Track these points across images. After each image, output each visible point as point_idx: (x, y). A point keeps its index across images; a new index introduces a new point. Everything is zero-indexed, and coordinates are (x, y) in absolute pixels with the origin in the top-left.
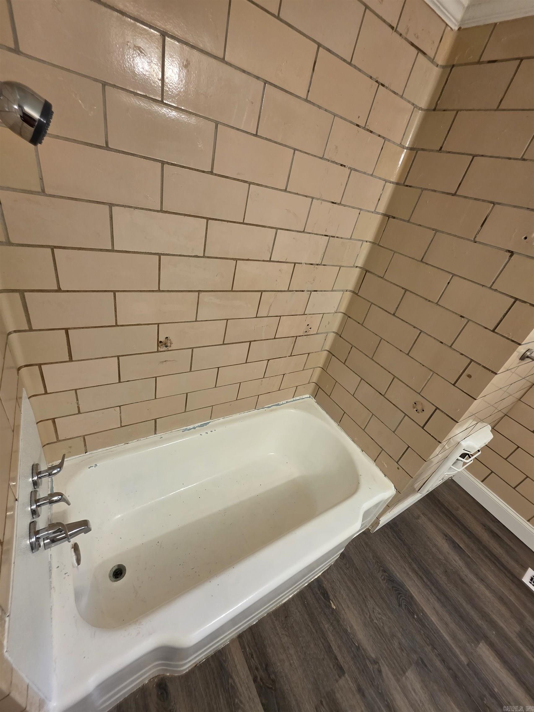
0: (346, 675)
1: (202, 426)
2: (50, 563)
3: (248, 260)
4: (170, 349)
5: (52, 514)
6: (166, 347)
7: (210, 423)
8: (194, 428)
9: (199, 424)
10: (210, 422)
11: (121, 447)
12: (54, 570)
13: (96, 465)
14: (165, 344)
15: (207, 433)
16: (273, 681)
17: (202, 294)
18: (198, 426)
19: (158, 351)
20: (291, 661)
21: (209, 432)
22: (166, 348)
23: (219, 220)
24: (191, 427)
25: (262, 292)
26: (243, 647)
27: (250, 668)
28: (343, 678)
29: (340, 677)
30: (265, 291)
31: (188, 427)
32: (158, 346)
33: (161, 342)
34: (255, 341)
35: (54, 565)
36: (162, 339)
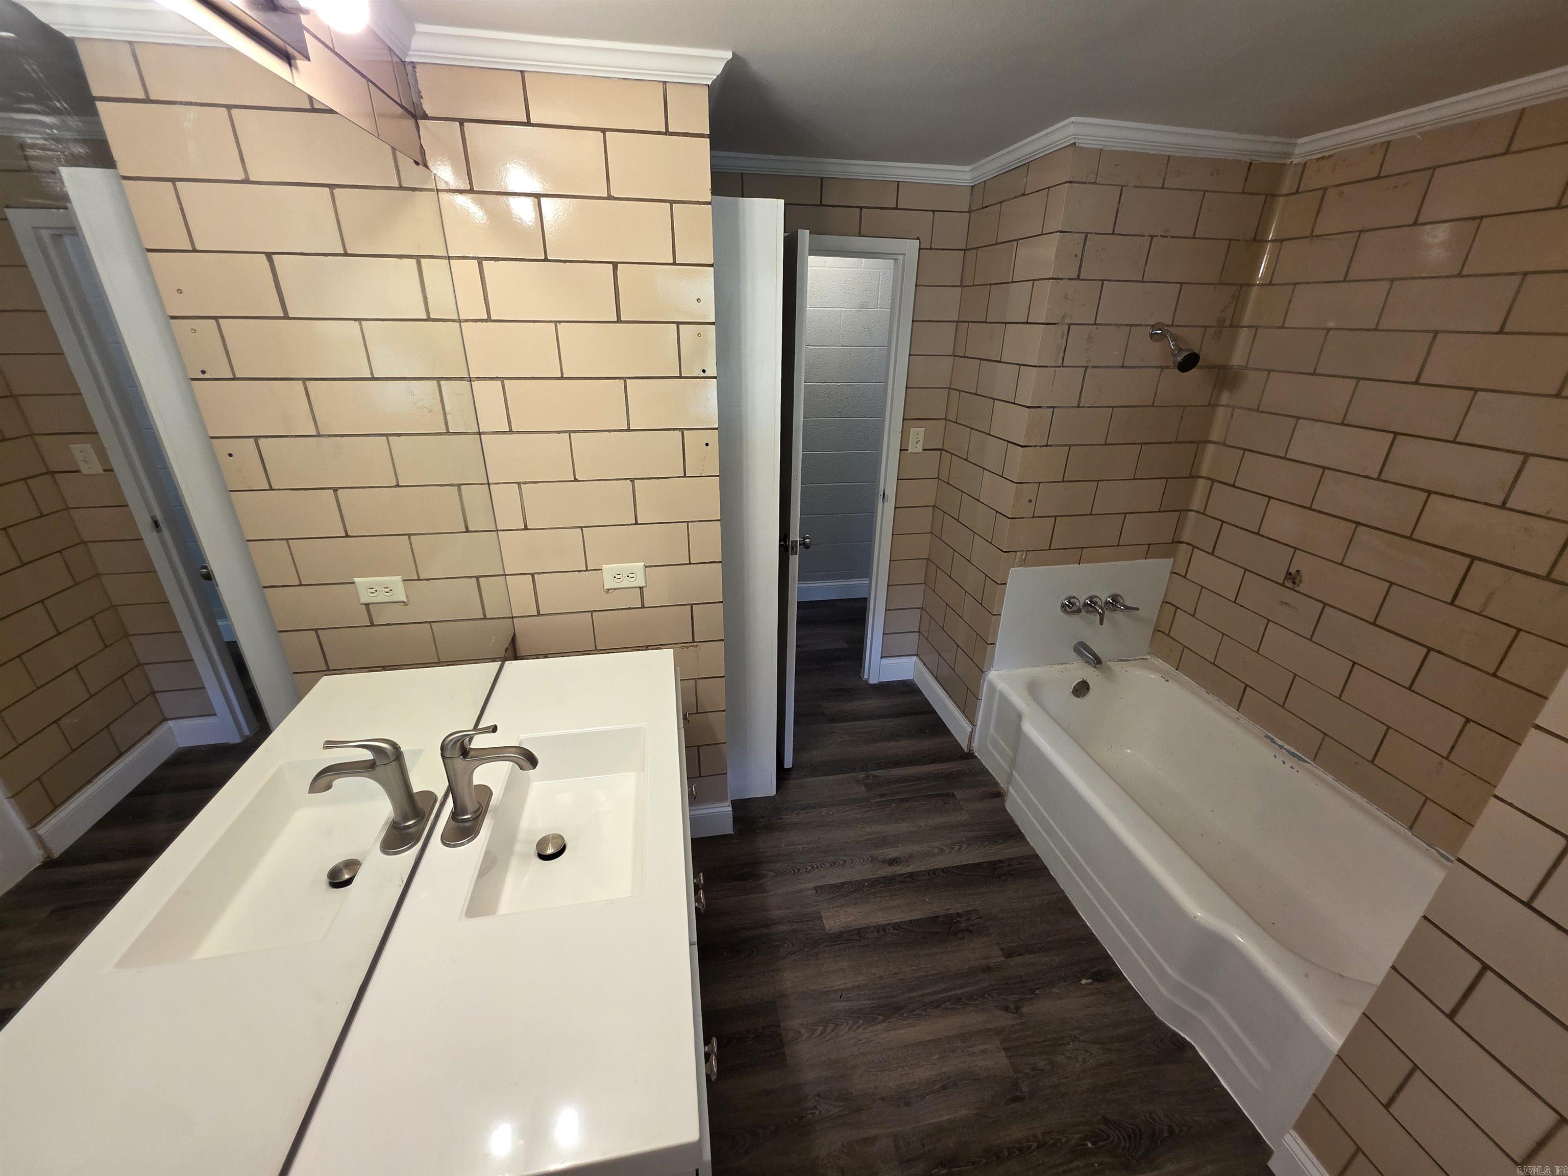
0: (1003, 958)
1: (1293, 755)
2: (1068, 663)
3: (1452, 496)
4: (1297, 589)
5: (1105, 662)
6: (1294, 583)
7: (1307, 764)
8: (1281, 747)
9: (1293, 750)
10: (1309, 763)
11: (1202, 691)
12: (1063, 666)
13: (1167, 681)
14: (1294, 579)
15: (1284, 763)
16: (999, 877)
17: (1360, 528)
18: (1288, 751)
19: (1283, 585)
20: (1016, 901)
21: (1288, 765)
22: (1293, 585)
23: (1412, 436)
24: (1280, 743)
25: (1473, 559)
26: (1027, 857)
27: (1010, 859)
28: (1001, 953)
29: (1002, 949)
30: (1480, 559)
31: (1276, 739)
32: (1285, 578)
33: (1290, 574)
34: (1439, 652)
35: (1066, 666)
36: (1293, 570)
